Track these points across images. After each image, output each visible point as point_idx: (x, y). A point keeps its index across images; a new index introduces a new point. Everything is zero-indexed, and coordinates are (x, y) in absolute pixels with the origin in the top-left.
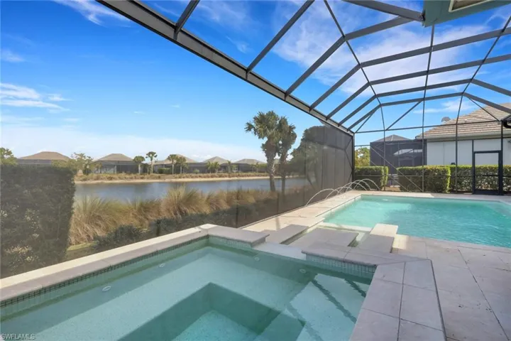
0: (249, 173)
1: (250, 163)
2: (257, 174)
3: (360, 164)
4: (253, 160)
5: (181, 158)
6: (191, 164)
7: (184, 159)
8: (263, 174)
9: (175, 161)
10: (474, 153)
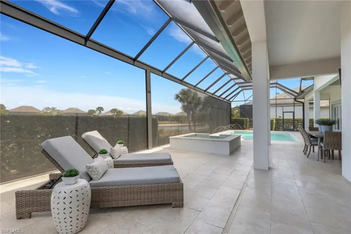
0: (164, 122)
1: (165, 115)
2: (170, 122)
3: (236, 116)
4: (166, 113)
5: (119, 111)
6: (126, 115)
7: (122, 112)
8: (173, 122)
9: (116, 113)
10: (283, 113)
